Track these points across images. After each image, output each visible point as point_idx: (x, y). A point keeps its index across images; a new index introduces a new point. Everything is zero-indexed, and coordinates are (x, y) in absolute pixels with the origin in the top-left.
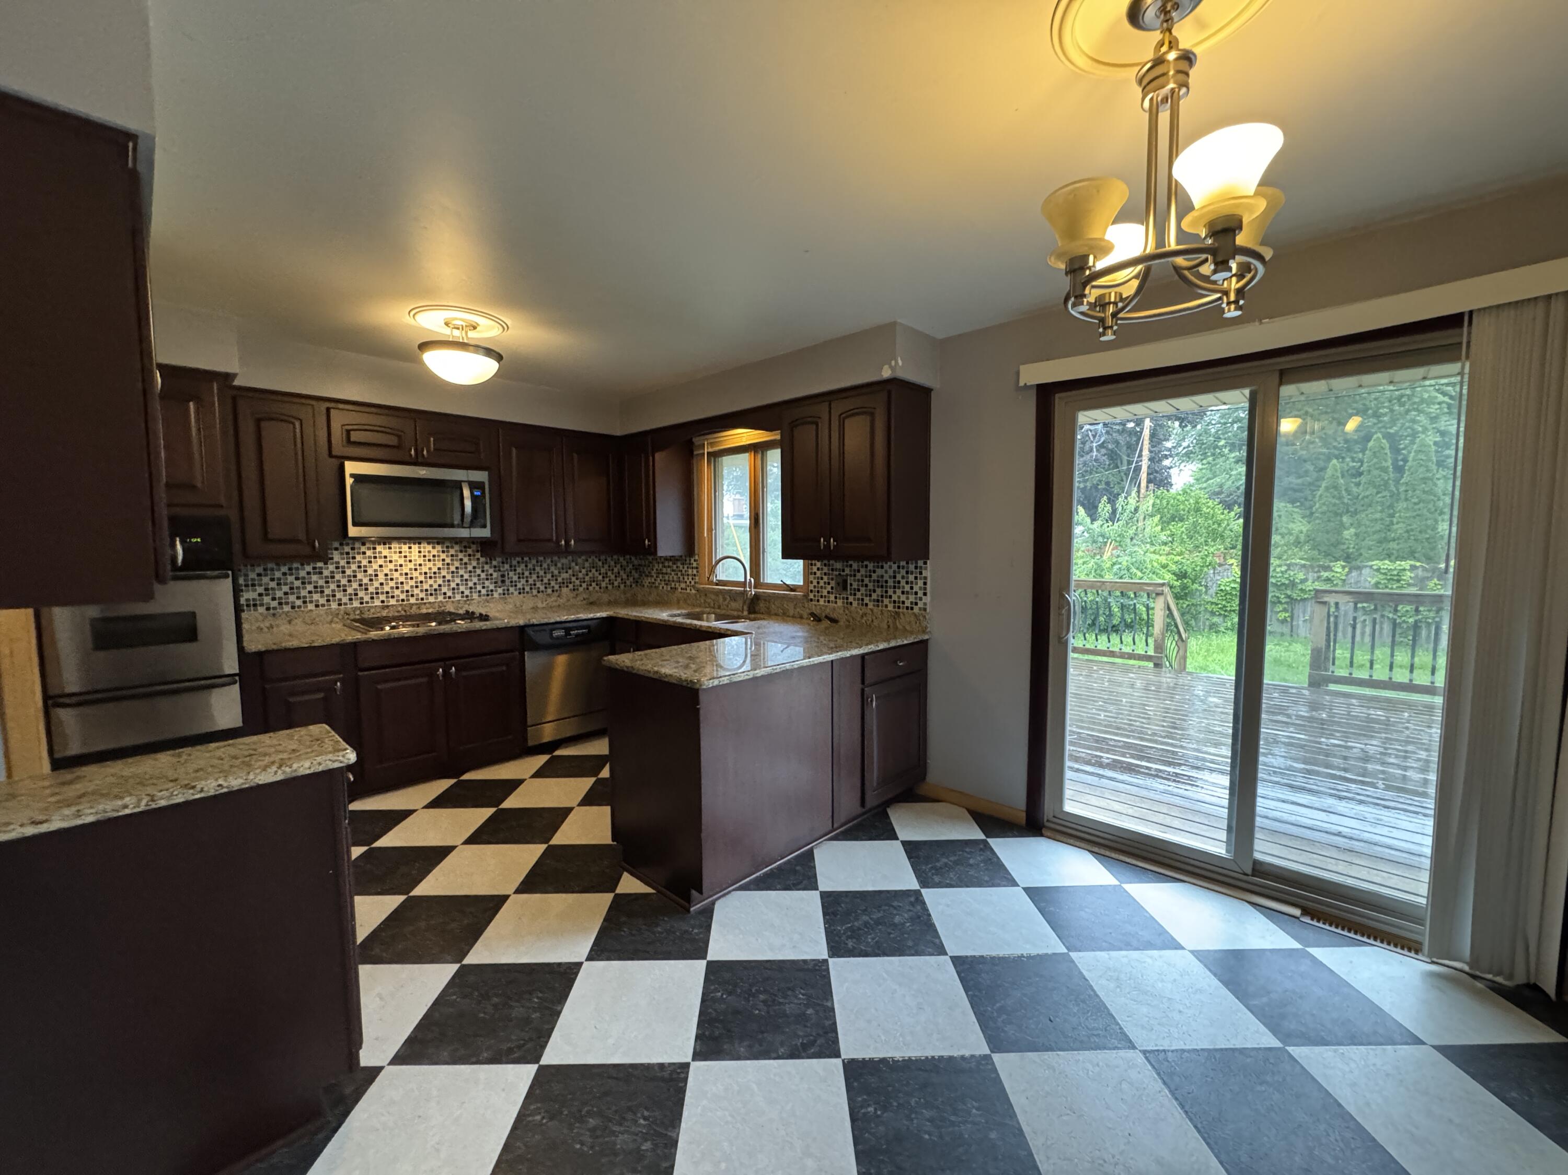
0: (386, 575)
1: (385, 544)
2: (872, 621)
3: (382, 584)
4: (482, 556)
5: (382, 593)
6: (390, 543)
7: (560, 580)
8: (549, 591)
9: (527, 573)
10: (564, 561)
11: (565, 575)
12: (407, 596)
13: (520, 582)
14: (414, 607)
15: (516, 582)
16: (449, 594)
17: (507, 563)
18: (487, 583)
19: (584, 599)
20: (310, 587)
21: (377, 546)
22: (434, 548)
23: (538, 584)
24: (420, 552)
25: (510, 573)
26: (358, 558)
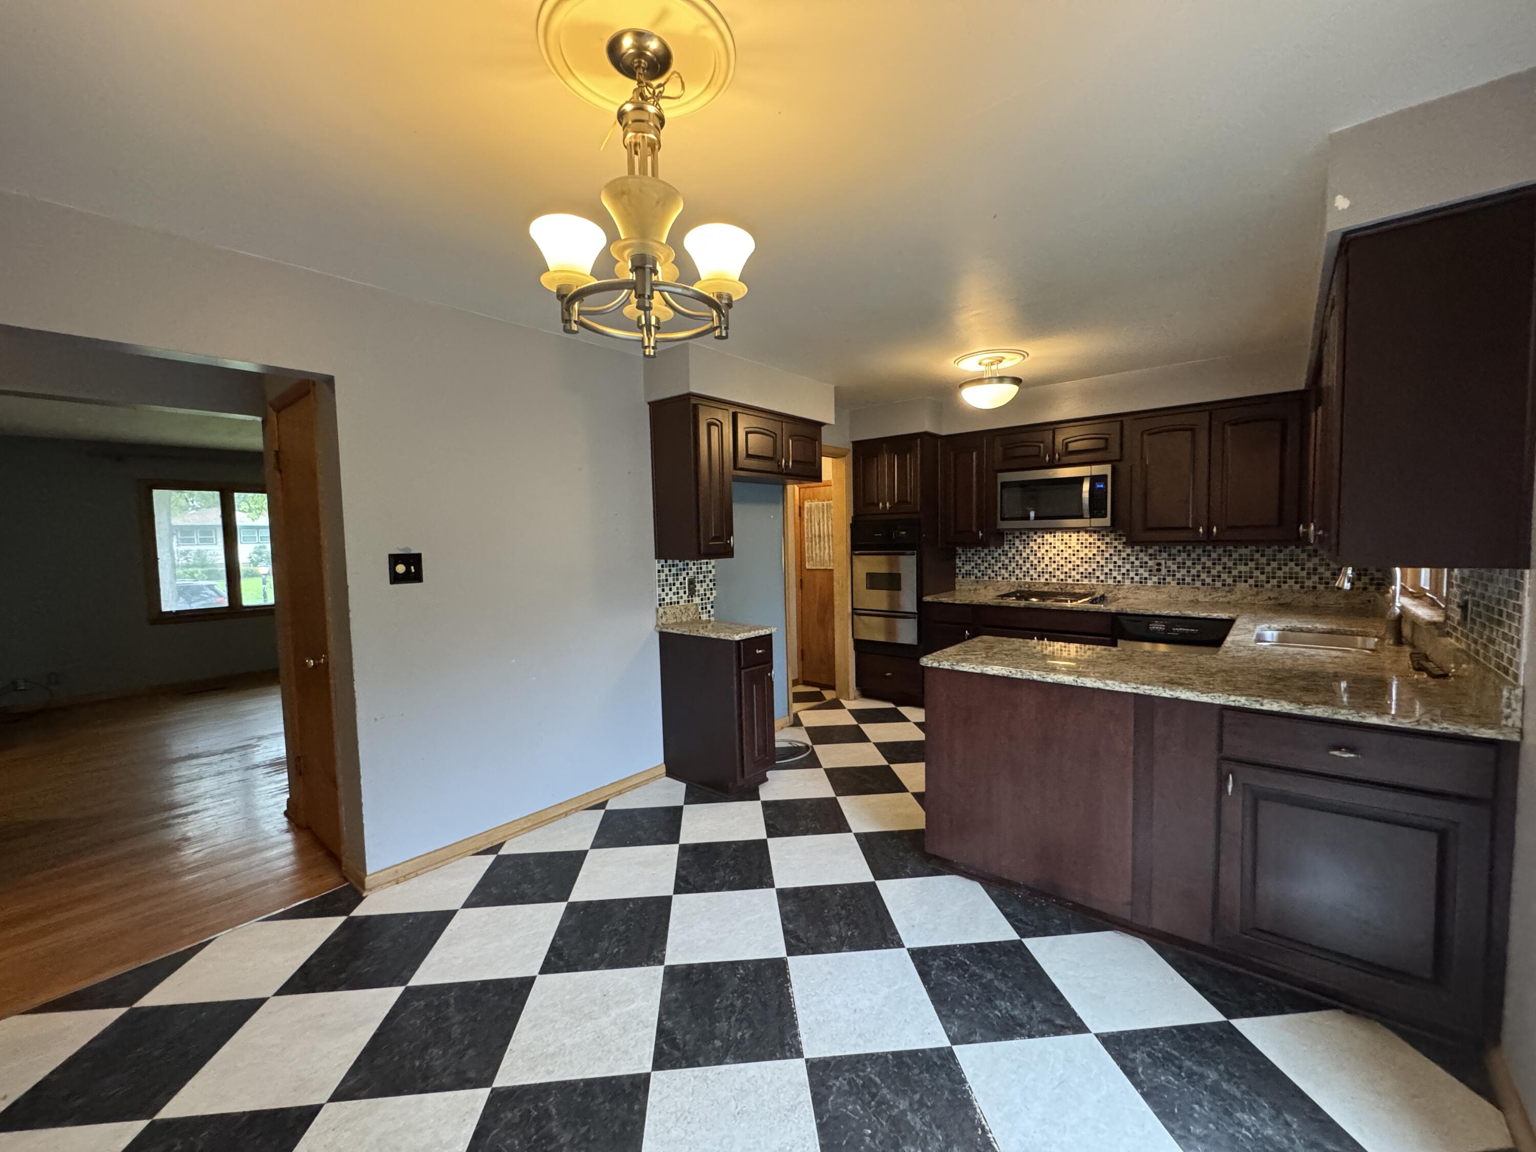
0: (1050, 558)
1: (1051, 533)
3: (1047, 565)
4: (1137, 544)
5: (1047, 573)
6: (1055, 533)
7: (1235, 573)
8: (1218, 584)
10: (1243, 551)
12: (1066, 577)
13: (1179, 572)
14: (1069, 587)
15: (1174, 571)
16: (1102, 578)
17: (1165, 552)
18: (1141, 571)
19: (1270, 598)
20: (1000, 565)
21: (1045, 535)
22: (1090, 536)
23: (1204, 576)
24: (1078, 540)
25: (1168, 562)
26: (1032, 544)
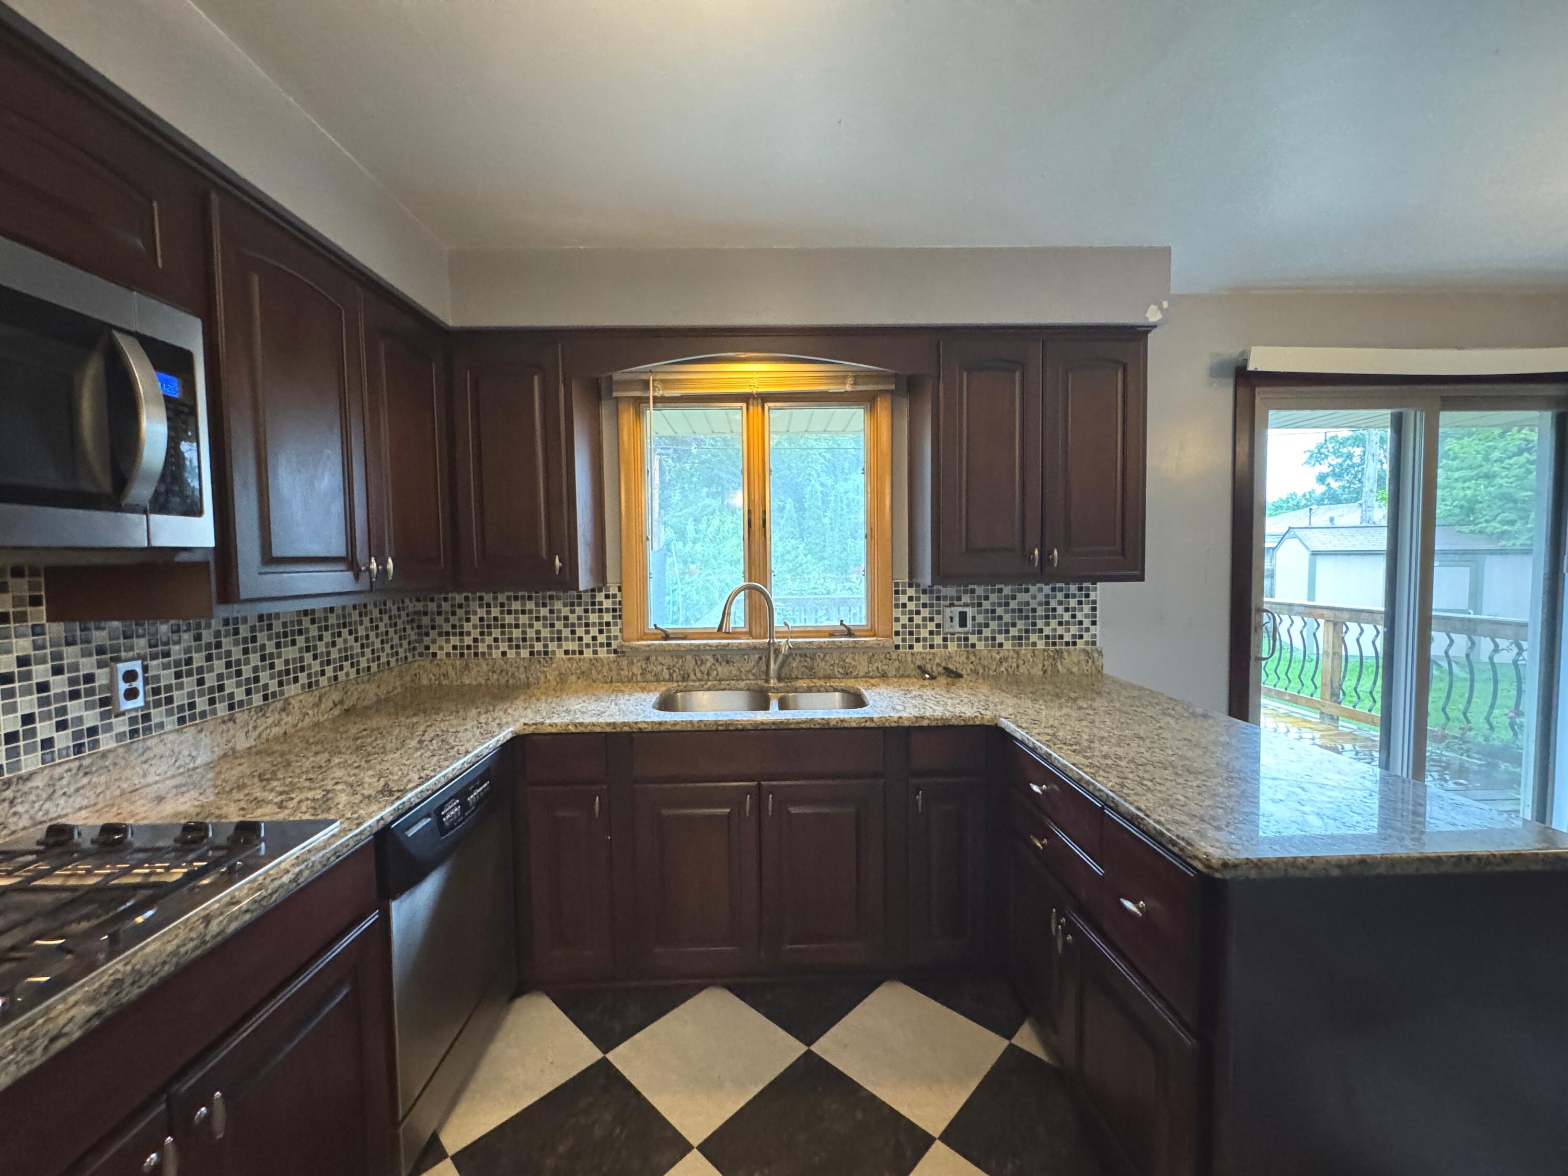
2: (1018, 666)
4: (53, 617)
7: (279, 665)
8: (257, 700)
9: (199, 659)
11: (290, 653)
13: (180, 687)
15: (169, 688)
18: (74, 709)
23: (230, 685)
25: (149, 664)
